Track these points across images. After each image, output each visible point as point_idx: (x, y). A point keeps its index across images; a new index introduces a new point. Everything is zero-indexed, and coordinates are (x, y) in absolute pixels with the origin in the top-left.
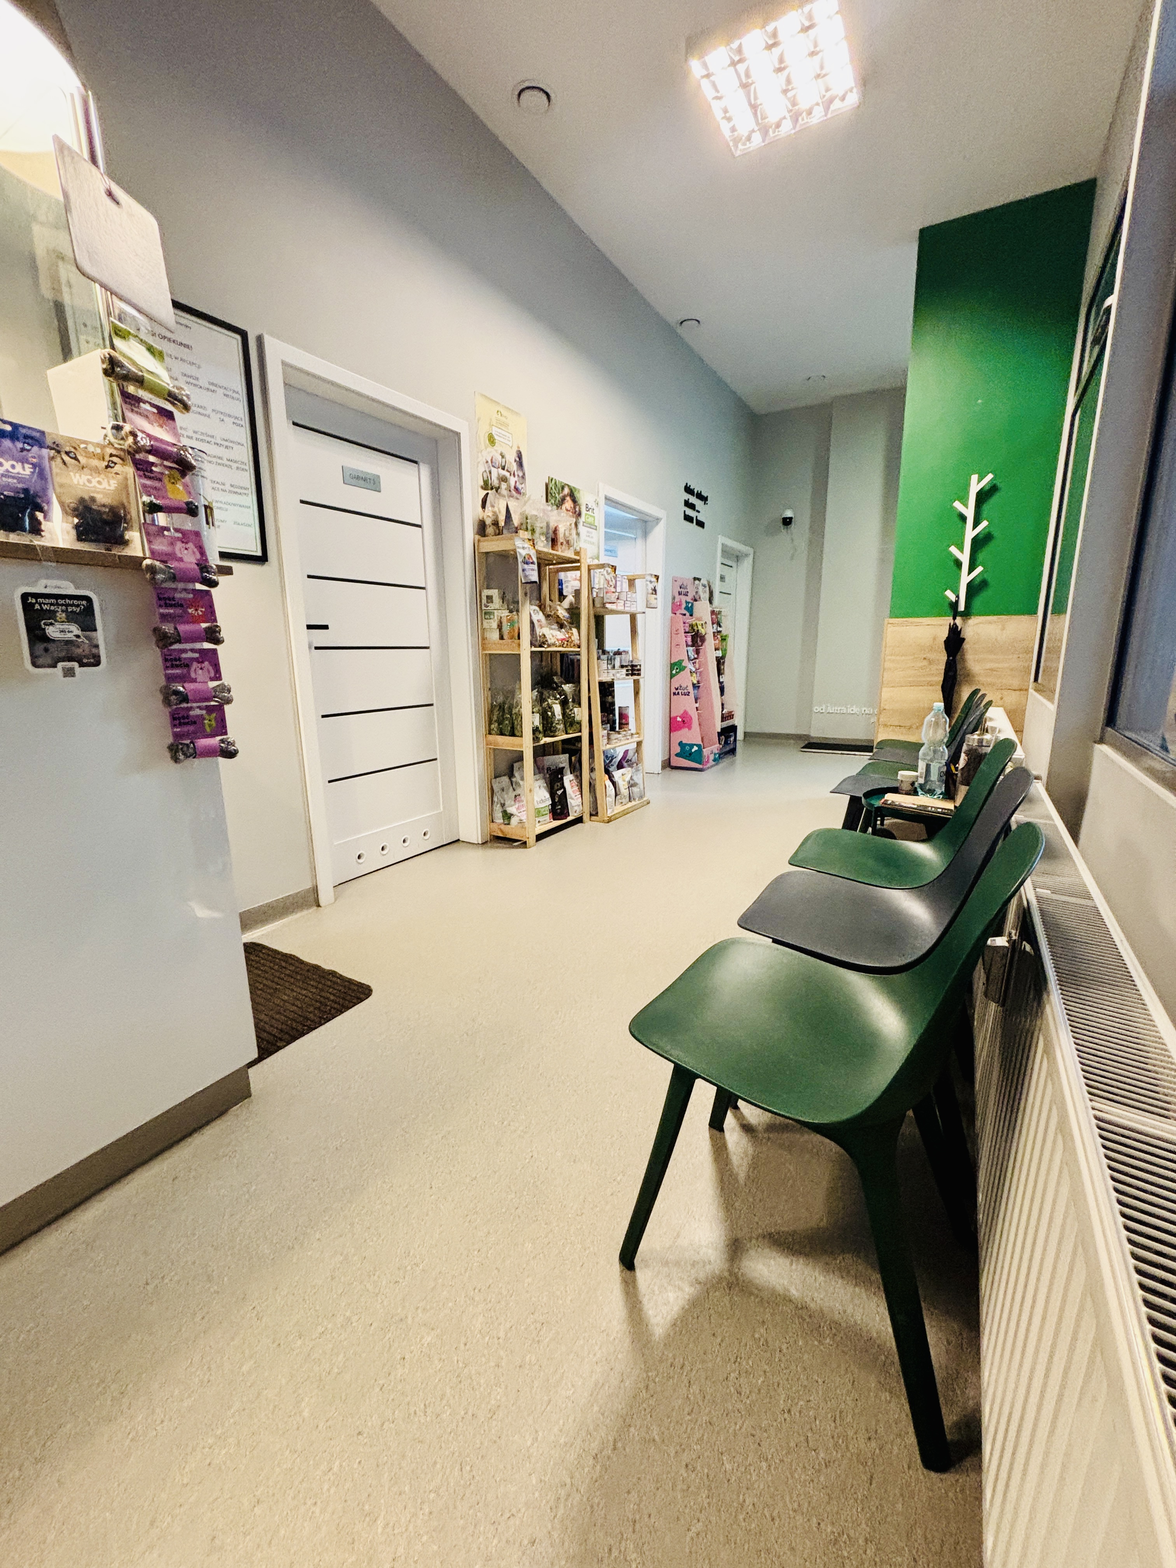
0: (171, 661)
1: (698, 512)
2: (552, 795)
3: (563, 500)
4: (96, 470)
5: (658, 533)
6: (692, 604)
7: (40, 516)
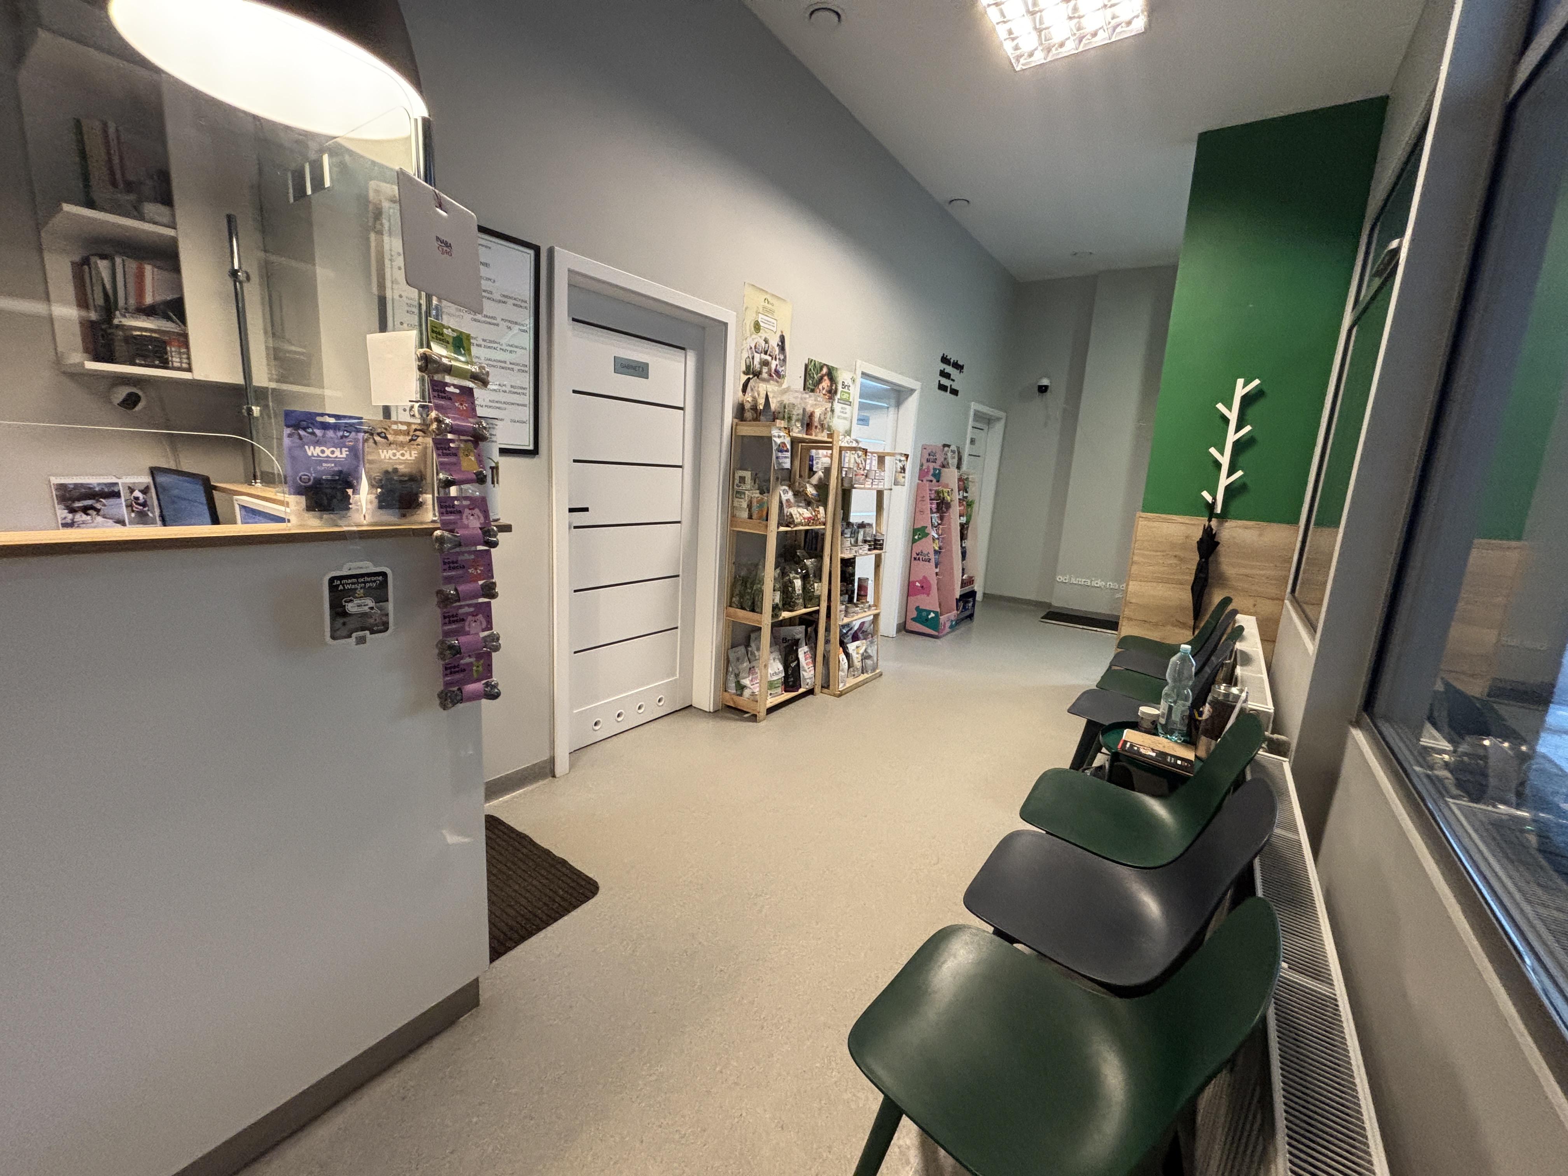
0: (450, 618)
1: (953, 380)
2: (786, 667)
3: (821, 380)
4: (402, 445)
5: (912, 404)
6: (940, 470)
7: (350, 491)
